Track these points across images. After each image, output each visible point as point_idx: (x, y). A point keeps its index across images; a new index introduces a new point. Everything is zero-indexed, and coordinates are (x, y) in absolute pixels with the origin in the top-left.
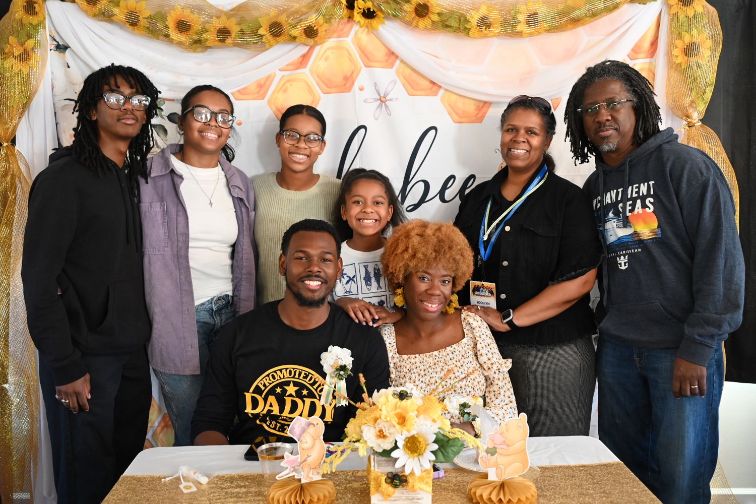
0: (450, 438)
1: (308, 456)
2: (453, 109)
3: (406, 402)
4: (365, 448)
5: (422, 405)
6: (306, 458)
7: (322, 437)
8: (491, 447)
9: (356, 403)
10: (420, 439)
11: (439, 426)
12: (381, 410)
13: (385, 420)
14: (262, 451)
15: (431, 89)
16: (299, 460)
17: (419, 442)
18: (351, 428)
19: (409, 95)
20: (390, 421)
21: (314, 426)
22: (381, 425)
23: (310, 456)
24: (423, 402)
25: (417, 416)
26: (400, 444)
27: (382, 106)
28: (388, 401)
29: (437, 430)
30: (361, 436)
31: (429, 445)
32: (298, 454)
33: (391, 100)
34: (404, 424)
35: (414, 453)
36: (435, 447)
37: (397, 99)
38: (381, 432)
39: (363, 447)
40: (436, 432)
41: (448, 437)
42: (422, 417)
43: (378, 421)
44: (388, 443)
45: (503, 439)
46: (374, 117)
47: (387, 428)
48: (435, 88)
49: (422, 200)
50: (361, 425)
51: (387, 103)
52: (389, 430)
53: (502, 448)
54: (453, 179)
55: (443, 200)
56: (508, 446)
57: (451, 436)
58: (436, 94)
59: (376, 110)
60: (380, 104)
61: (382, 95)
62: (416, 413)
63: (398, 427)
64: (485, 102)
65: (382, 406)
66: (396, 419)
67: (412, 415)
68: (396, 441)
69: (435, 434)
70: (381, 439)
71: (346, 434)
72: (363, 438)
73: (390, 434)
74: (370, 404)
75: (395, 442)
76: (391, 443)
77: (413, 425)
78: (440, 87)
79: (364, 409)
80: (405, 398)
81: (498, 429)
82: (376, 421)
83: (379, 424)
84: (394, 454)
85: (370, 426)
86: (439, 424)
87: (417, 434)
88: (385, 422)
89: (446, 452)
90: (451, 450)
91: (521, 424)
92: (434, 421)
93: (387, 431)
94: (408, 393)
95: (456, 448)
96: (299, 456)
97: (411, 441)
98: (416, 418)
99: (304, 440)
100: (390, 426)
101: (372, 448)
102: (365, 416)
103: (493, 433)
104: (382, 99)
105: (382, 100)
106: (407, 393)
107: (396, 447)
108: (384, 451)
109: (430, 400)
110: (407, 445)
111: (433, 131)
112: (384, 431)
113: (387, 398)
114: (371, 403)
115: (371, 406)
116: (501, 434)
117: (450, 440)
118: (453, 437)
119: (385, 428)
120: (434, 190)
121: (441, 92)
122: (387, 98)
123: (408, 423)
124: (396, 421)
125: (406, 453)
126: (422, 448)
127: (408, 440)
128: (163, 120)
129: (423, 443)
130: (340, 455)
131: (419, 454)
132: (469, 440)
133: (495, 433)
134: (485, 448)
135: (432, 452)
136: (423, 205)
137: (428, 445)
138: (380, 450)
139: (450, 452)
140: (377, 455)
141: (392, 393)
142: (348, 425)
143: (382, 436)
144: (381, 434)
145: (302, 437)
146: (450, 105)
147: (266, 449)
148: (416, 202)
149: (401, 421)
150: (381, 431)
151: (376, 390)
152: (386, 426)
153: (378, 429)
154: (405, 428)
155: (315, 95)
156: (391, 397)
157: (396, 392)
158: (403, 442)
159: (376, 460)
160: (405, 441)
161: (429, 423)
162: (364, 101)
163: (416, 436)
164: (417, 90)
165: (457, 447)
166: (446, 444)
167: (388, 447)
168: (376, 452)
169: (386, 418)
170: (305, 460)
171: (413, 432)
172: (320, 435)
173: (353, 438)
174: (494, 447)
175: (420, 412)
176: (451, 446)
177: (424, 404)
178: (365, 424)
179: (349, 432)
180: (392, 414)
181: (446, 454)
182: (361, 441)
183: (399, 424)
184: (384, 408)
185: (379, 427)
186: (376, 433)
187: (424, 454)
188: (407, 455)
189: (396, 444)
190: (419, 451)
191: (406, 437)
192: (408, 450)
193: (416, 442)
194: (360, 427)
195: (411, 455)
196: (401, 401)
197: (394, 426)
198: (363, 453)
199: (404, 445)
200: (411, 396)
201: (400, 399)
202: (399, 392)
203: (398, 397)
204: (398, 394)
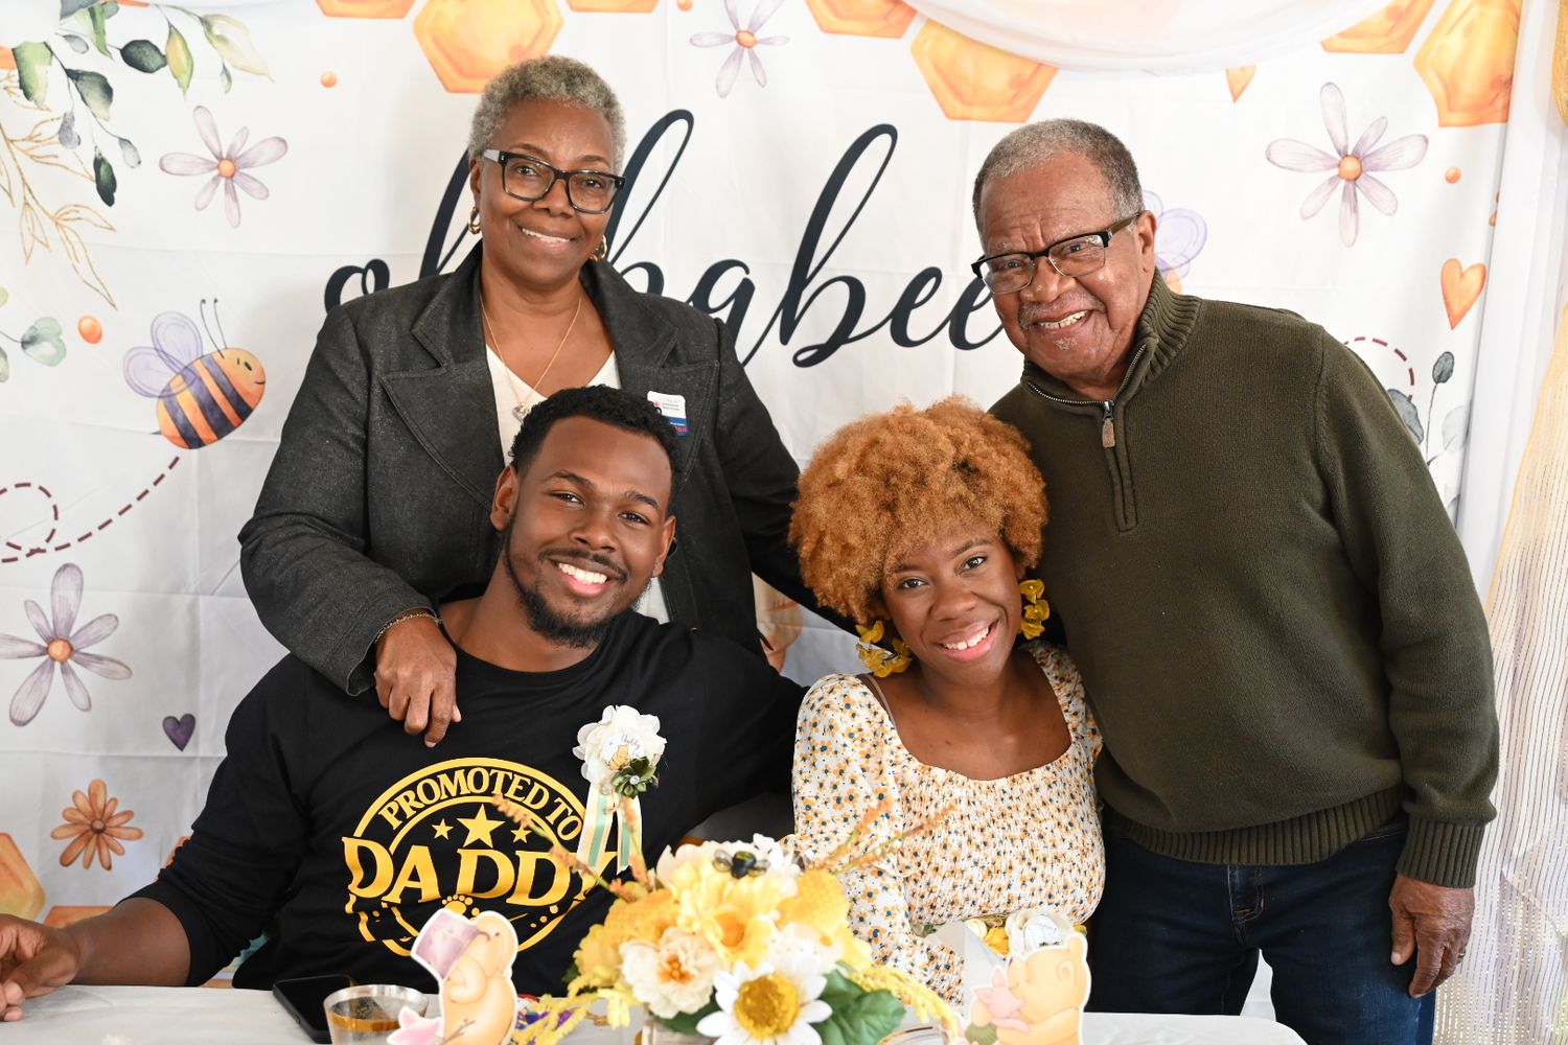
0: (868, 990)
1: (467, 1023)
2: (945, 78)
3: (749, 883)
4: (625, 1006)
5: (796, 898)
6: (461, 1028)
7: (509, 972)
8: (981, 1022)
9: (609, 882)
10: (782, 990)
11: (840, 956)
12: (677, 902)
13: (688, 930)
14: (338, 1007)
15: (886, 17)
16: (441, 1033)
17: (779, 996)
18: (591, 951)
19: (822, 29)
20: (702, 933)
21: (489, 938)
22: (675, 943)
23: (473, 1022)
24: (799, 887)
25: (780, 925)
26: (726, 999)
27: (741, 56)
28: (699, 879)
29: (830, 967)
30: (619, 974)
31: (806, 1007)
32: (439, 1015)
33: (767, 41)
34: (742, 943)
35: (763, 1026)
36: (824, 1011)
37: (786, 40)
38: (675, 965)
39: (621, 1001)
40: (828, 971)
41: (860, 988)
42: (791, 926)
43: (668, 932)
44: (692, 994)
45: (1018, 1003)
46: (717, 87)
47: (691, 953)
48: (898, 15)
49: (842, 336)
50: (618, 940)
51: (757, 49)
52: (696, 958)
53: (1012, 1029)
54: (933, 281)
55: (900, 337)
56: (1030, 1022)
57: (870, 984)
58: (898, 32)
59: (724, 67)
60: (736, 51)
61: (744, 26)
62: (776, 915)
63: (722, 950)
64: (1040, 65)
65: (680, 891)
66: (719, 930)
67: (764, 919)
68: (715, 991)
69: (826, 976)
70: (673, 982)
71: (576, 968)
72: (624, 976)
73: (699, 969)
74: (647, 884)
75: (710, 992)
76: (701, 994)
77: (766, 947)
78: (912, 12)
79: (631, 899)
80: (746, 873)
81: (1004, 973)
82: (662, 932)
83: (669, 941)
84: (706, 1026)
85: (645, 945)
86: (837, 952)
87: (774, 974)
88: (688, 934)
89: (851, 1025)
90: (867, 1023)
91: (1069, 964)
92: (825, 941)
93: (692, 962)
94: (759, 857)
95: (882, 1017)
96: (441, 1020)
97: (756, 993)
98: (773, 927)
99: (456, 978)
100: (702, 948)
101: (646, 1005)
102: (631, 920)
103: (990, 986)
104: (745, 37)
105: (744, 41)
106: (755, 861)
107: (713, 1007)
108: (681, 1016)
109: (819, 883)
110: (744, 1001)
111: (885, 139)
112: (682, 959)
113: (697, 869)
114: (652, 883)
115: (650, 891)
116: (1010, 989)
117: (863, 995)
118: (875, 988)
119: (686, 951)
120: (878, 307)
121: (915, 28)
122: (759, 35)
123: (751, 943)
124: (717, 936)
125: (742, 1025)
126: (785, 1012)
127: (747, 989)
128: (107, 58)
129: (790, 999)
130: (555, 1023)
131: (778, 1031)
132: (920, 1000)
133: (995, 986)
134: (965, 1024)
135: (815, 1025)
136: (844, 349)
137: (803, 1005)
138: (670, 1014)
139: (864, 1027)
140: (661, 1027)
141: (713, 858)
142: (585, 943)
143: (676, 973)
144: (673, 969)
145: (452, 969)
146: (936, 67)
147: (351, 1002)
148: (823, 339)
149: (732, 936)
150: (674, 961)
152: (688, 946)
153: (665, 955)
154: (742, 955)
155: (547, 12)
156: (707, 869)
157: (723, 856)
158: (735, 995)
159: (654, 1040)
160: (739, 991)
161: (809, 945)
162: (691, 40)
163: (770, 978)
164: (846, 18)
165: (885, 1014)
166: (854, 1006)
167: (691, 1003)
168: (658, 1019)
169: (689, 925)
170: (457, 1034)
171: (765, 969)
172: (505, 966)
173: (595, 976)
174: (990, 1025)
175: (788, 912)
176: (872, 1012)
177: (800, 893)
178: (631, 938)
179: (585, 961)
180: (711, 914)
181: (850, 1032)
182: (617, 985)
183: (725, 942)
184: (685, 898)
185: (668, 950)
186: (660, 965)
187: (791, 1031)
188: (742, 1030)
189: (713, 998)
190: (776, 1020)
191: (743, 980)
192: (746, 1017)
193: (770, 995)
194: (616, 947)
195: (754, 1030)
196: (735, 880)
197: (712, 949)
198: (620, 1017)
199: (736, 1002)
200: (764, 869)
201: (733, 875)
202: (733, 855)
203: (728, 868)
204: (730, 860)
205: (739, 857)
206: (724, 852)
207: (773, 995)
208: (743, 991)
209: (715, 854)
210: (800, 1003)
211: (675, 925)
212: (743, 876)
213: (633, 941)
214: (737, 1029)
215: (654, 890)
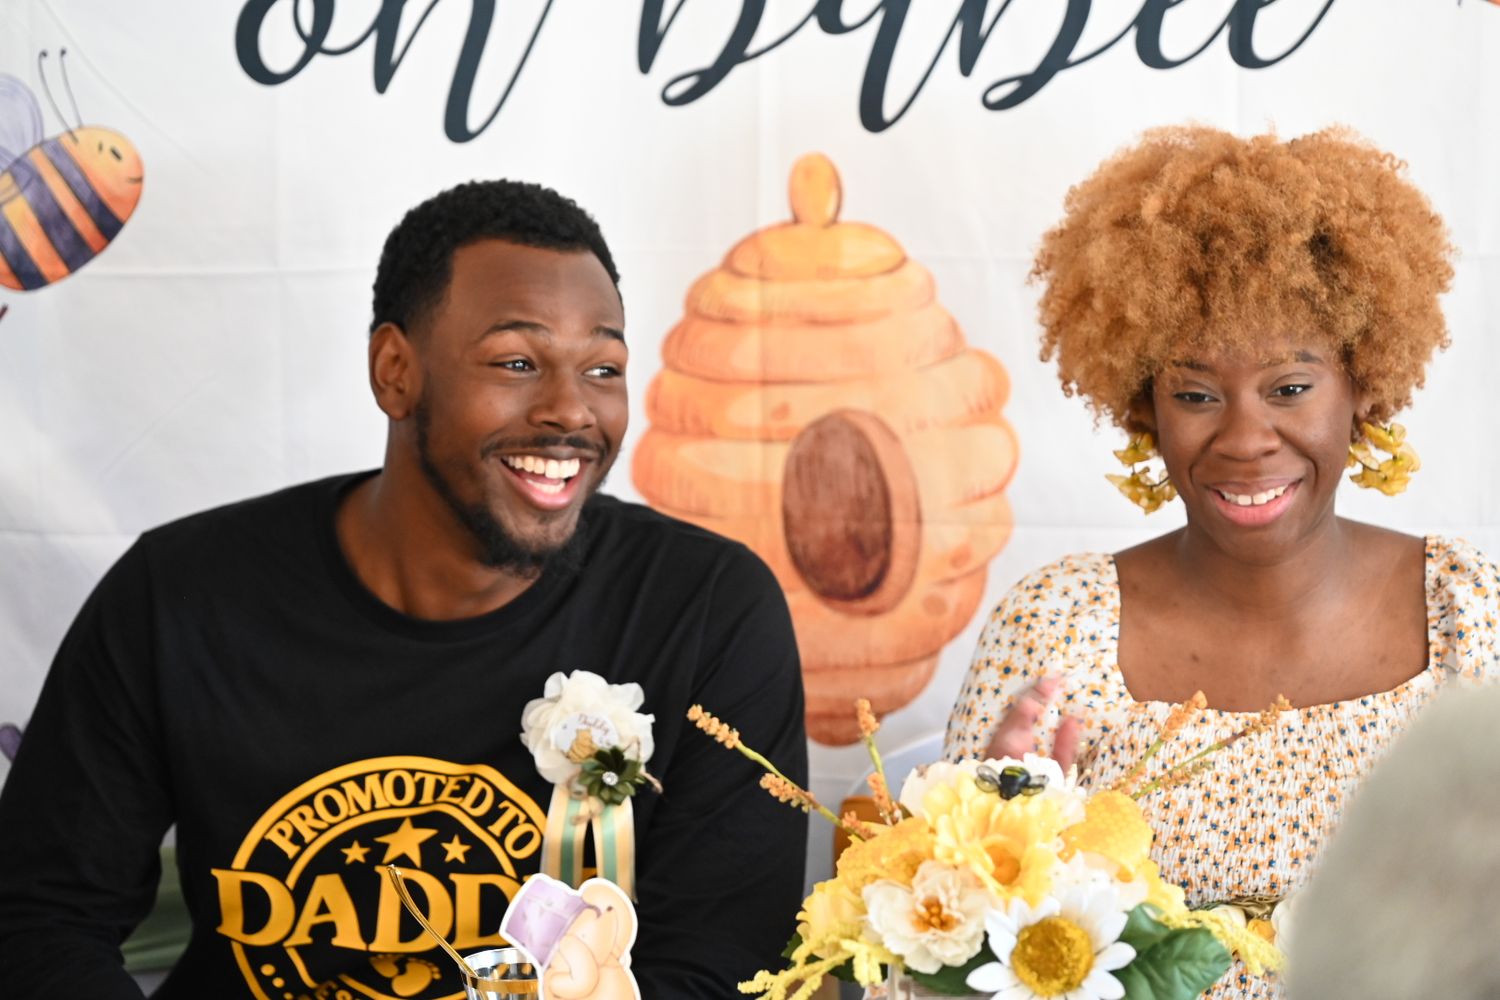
0: (1179, 931)
3: (1023, 804)
4: (874, 960)
5: (1083, 823)
9: (842, 816)
10: (1071, 934)
11: (1143, 895)
12: (932, 831)
13: (947, 862)
17: (1068, 941)
18: (820, 907)
20: (966, 863)
22: (932, 881)
24: (1087, 812)
25: (1065, 856)
26: (1002, 946)
28: (959, 802)
29: (1133, 904)
31: (1103, 952)
34: (1018, 879)
35: (1050, 980)
38: (935, 909)
39: (869, 955)
40: (1130, 907)
41: (1169, 928)
42: (1078, 857)
43: (922, 869)
44: (956, 942)
47: (954, 892)
49: (1058, 56)
50: (859, 884)
52: (960, 898)
55: (1149, 54)
62: (1059, 844)
63: (993, 885)
65: (935, 820)
66: (988, 860)
67: (1042, 849)
68: (986, 935)
69: (1127, 913)
70: (932, 930)
74: (891, 812)
75: (981, 938)
76: (969, 942)
77: (1049, 879)
79: (869, 835)
80: (1019, 792)
82: (915, 872)
83: (924, 879)
84: (977, 979)
85: (893, 885)
86: (1140, 891)
87: (1060, 914)
88: (947, 868)
89: (1163, 977)
90: (1183, 972)
92: (1124, 876)
93: (954, 904)
94: (1033, 773)
95: (1199, 965)
97: (1038, 938)
98: (1058, 859)
100: (967, 884)
101: (900, 958)
102: (875, 854)
106: (1028, 778)
107: (986, 955)
108: (945, 969)
109: (1111, 807)
110: (1026, 950)
112: (943, 900)
113: (955, 790)
114: (898, 811)
115: (895, 822)
117: (1176, 935)
119: (947, 890)
123: (1029, 878)
124: (985, 867)
125: (1022, 981)
126: (1078, 961)
127: (1027, 935)
129: (1081, 944)
131: (1068, 985)
135: (1114, 973)
136: (1063, 76)
137: (1098, 953)
138: (931, 968)
139: (1178, 975)
140: (920, 987)
141: (975, 775)
143: (934, 920)
144: (932, 915)
149: (1005, 871)
150: (933, 905)
151: (914, 772)
152: (950, 883)
153: (921, 895)
154: (1019, 891)
156: (969, 789)
157: (987, 773)
158: (1013, 941)
160: (1018, 936)
161: (1102, 878)
163: (1056, 919)
165: (1204, 961)
166: (1163, 949)
167: (957, 954)
168: (916, 977)
169: (951, 856)
171: (1049, 906)
175: (1073, 841)
176: (1186, 957)
177: (1089, 819)
178: (876, 877)
180: (978, 845)
181: (1161, 982)
182: (861, 938)
183: (997, 877)
184: (942, 823)
185: (924, 890)
186: (915, 911)
187: (1085, 984)
188: (1022, 987)
189: (986, 944)
190: (1066, 971)
191: (1022, 924)
192: (1028, 970)
193: (1056, 941)
194: (857, 891)
195: (1039, 988)
196: (1005, 802)
197: (980, 884)
198: (869, 974)
199: (1013, 953)
200: (1041, 786)
201: (1001, 796)
202: (1000, 772)
203: (994, 787)
204: (997, 778)
205: (1008, 773)
206: (989, 768)
207: (1060, 941)
208: (1021, 938)
209: (977, 770)
210: (1094, 951)
211: (932, 857)
212: (1014, 795)
213: (879, 882)
214: (1016, 986)
215: (901, 821)
